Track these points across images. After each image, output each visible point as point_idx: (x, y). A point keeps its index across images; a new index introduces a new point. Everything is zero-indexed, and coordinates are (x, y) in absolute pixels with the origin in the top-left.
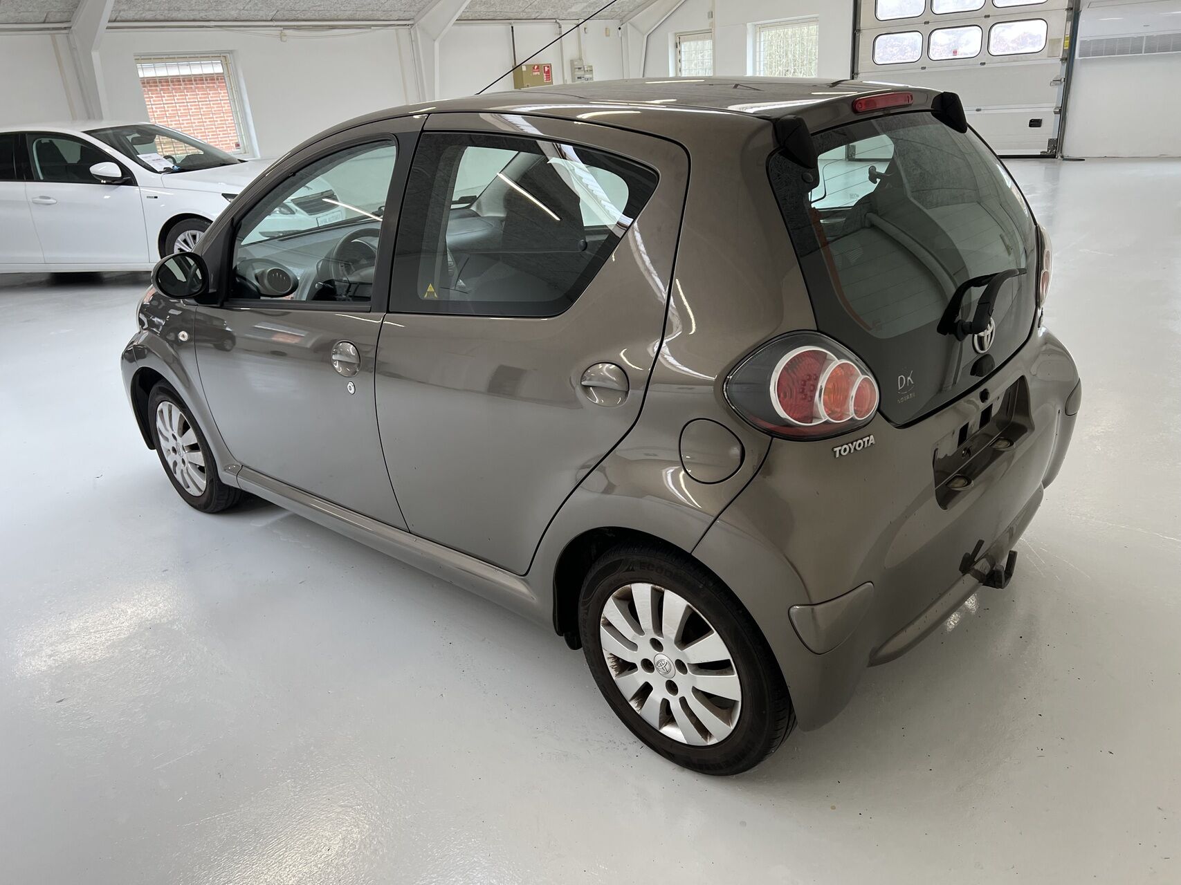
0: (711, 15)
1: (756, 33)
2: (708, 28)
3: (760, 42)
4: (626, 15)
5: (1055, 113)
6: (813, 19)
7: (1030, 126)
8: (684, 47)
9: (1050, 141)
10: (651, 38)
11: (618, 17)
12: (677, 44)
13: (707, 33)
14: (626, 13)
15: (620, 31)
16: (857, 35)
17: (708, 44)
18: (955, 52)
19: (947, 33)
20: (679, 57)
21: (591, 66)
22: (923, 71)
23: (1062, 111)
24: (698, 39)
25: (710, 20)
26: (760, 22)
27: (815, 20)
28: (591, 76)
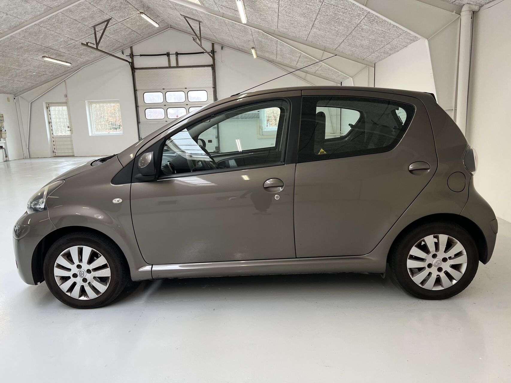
0: (66, 96)
1: (89, 105)
2: (65, 101)
3: (91, 109)
4: (18, 93)
5: (216, 138)
6: (115, 101)
7: (209, 142)
8: (52, 108)
9: (216, 147)
10: (33, 104)
11: (14, 93)
12: (47, 107)
13: (65, 103)
14: (18, 92)
15: (15, 100)
16: (137, 108)
17: (65, 108)
18: (177, 116)
19: (173, 109)
20: (49, 113)
21: (3, 114)
22: (166, 122)
23: (218, 137)
24: (59, 106)
25: (66, 98)
26: (91, 101)
27: (118, 102)
28: (3, 119)
